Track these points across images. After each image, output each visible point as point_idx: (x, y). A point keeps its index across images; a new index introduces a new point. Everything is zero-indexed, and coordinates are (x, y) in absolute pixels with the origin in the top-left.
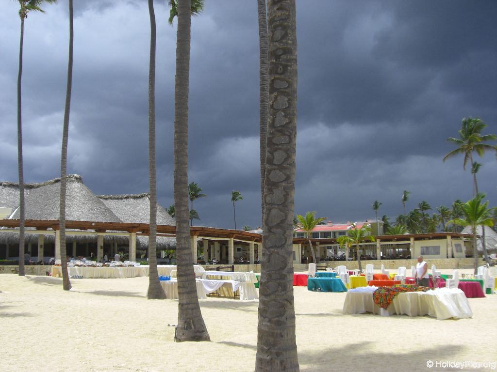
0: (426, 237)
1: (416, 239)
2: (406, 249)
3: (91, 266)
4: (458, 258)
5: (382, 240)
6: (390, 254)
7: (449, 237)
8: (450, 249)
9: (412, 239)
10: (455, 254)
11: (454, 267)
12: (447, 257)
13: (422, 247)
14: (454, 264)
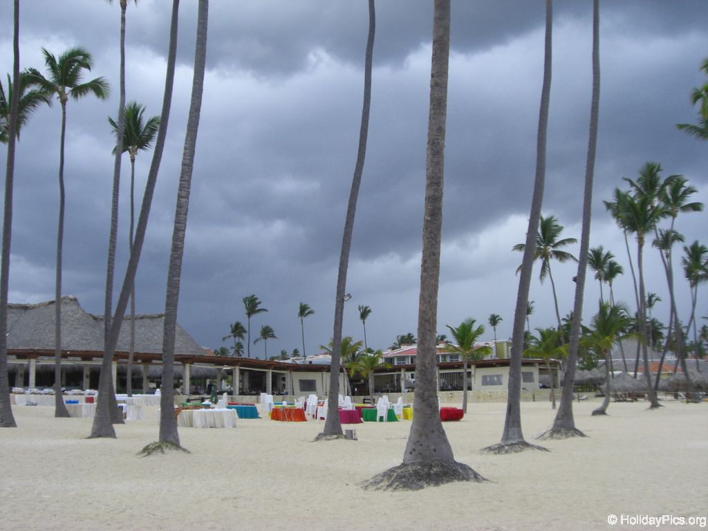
1: (478, 366)
3: (47, 394)
9: (473, 367)
13: (483, 376)
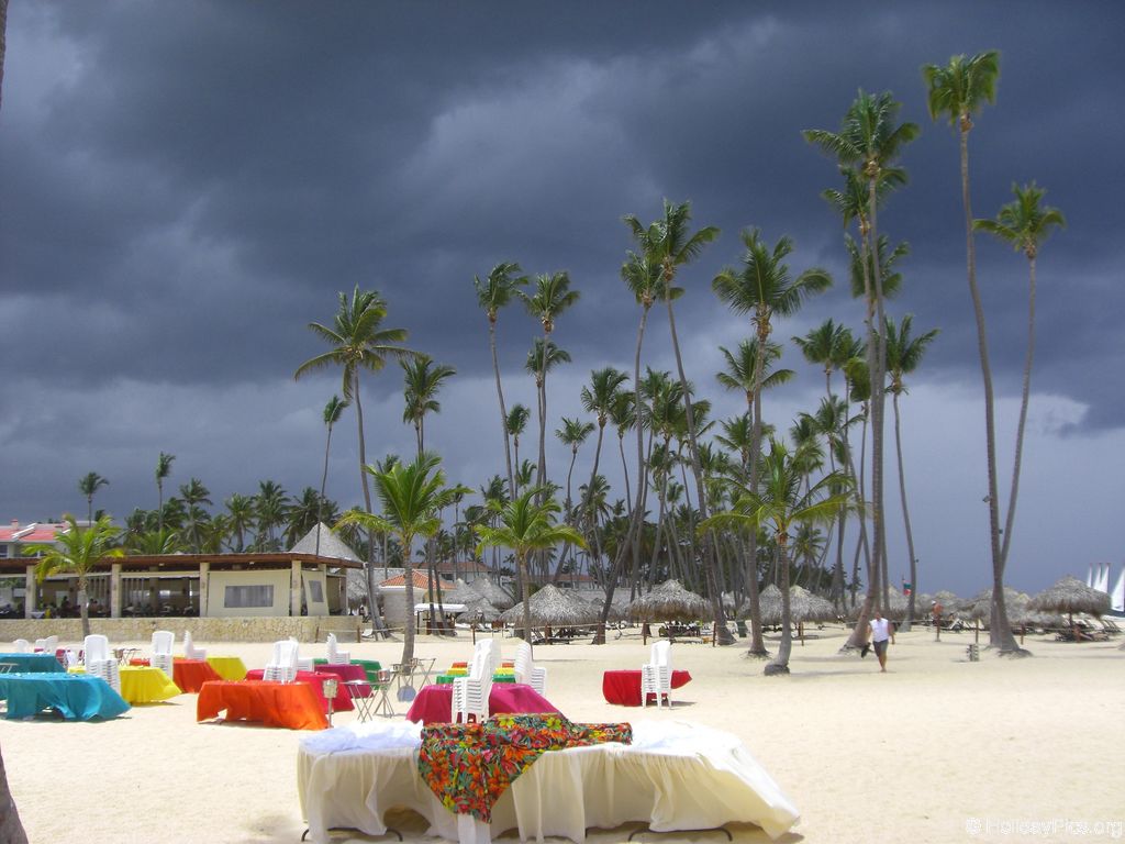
0: (236, 564)
1: (214, 567)
2: (180, 593)
4: (314, 615)
5: (127, 567)
6: (142, 604)
7: (296, 566)
8: (297, 593)
9: (204, 567)
10: (311, 606)
11: (308, 637)
12: (291, 614)
13: (227, 587)
14: (306, 629)
